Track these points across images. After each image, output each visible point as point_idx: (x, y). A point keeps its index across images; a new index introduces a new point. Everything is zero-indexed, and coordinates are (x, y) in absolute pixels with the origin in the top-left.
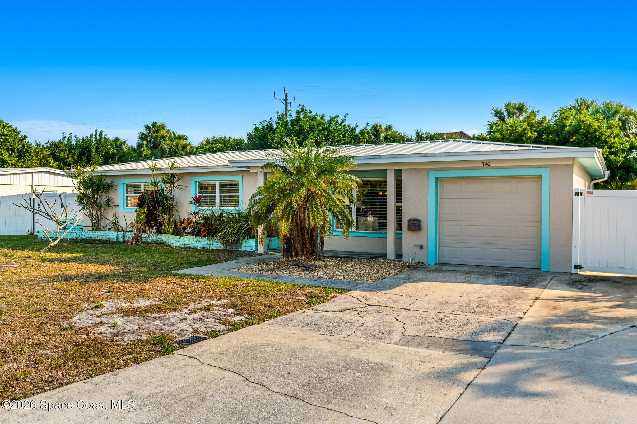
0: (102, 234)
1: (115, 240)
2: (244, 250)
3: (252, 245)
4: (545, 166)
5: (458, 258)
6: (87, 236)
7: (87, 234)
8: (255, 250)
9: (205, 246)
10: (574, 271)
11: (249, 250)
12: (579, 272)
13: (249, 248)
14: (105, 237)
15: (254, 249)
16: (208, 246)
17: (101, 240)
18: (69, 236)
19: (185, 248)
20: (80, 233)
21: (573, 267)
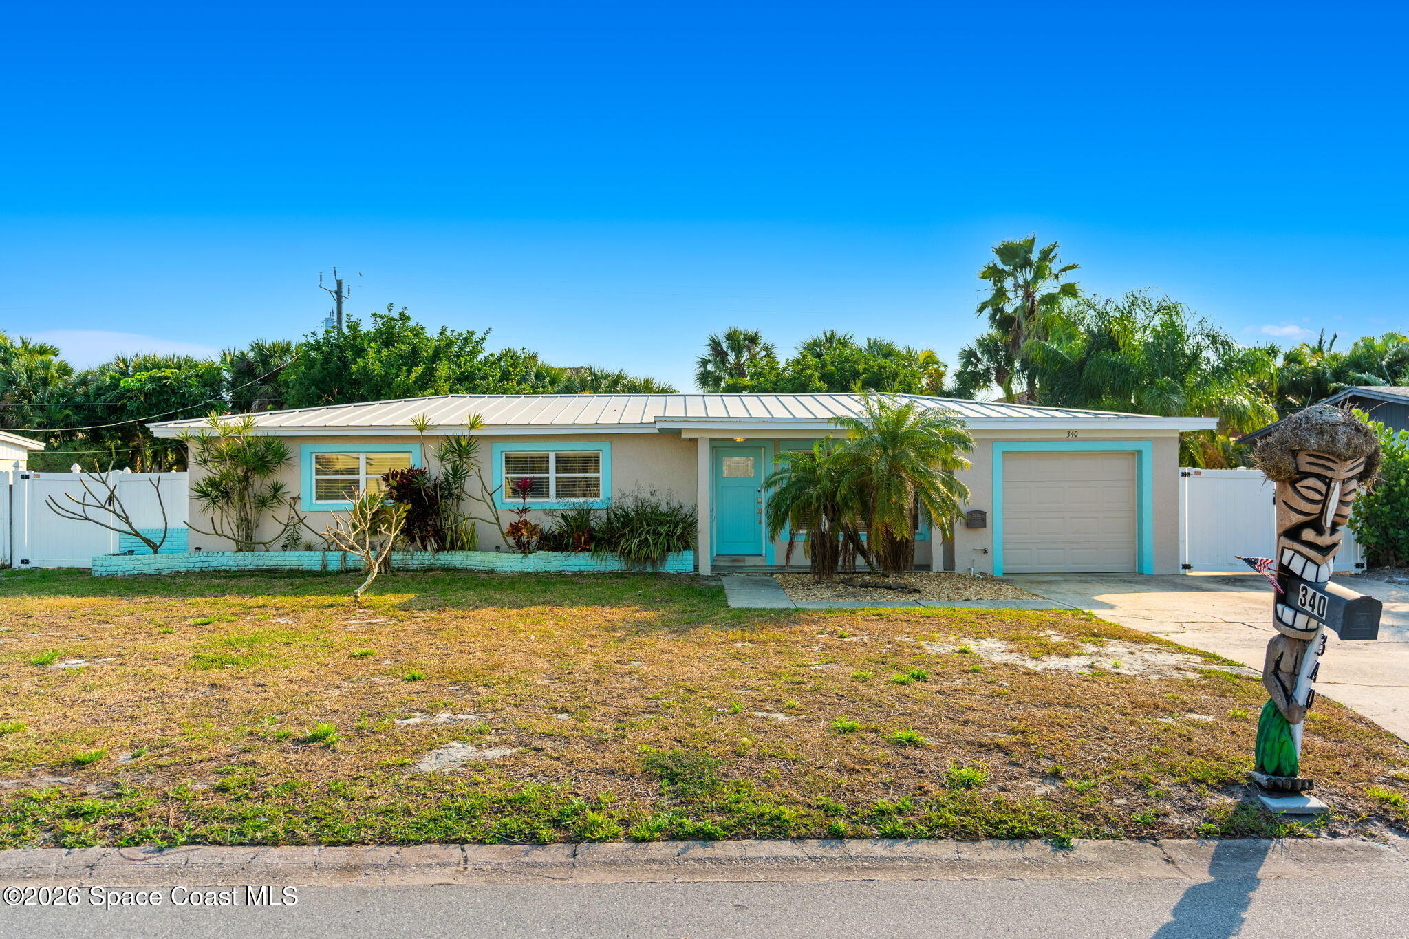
0: (279, 558)
1: (318, 568)
2: (670, 572)
3: (687, 562)
4: (1147, 439)
5: (1027, 564)
6: (231, 563)
7: (229, 558)
8: (693, 570)
9: (583, 568)
10: (1182, 572)
11: (679, 571)
12: (1187, 572)
13: (681, 567)
14: (287, 563)
15: (691, 568)
16: (590, 569)
17: (276, 569)
18: (183, 565)
19: (537, 574)
20: (210, 559)
21: (1181, 567)
